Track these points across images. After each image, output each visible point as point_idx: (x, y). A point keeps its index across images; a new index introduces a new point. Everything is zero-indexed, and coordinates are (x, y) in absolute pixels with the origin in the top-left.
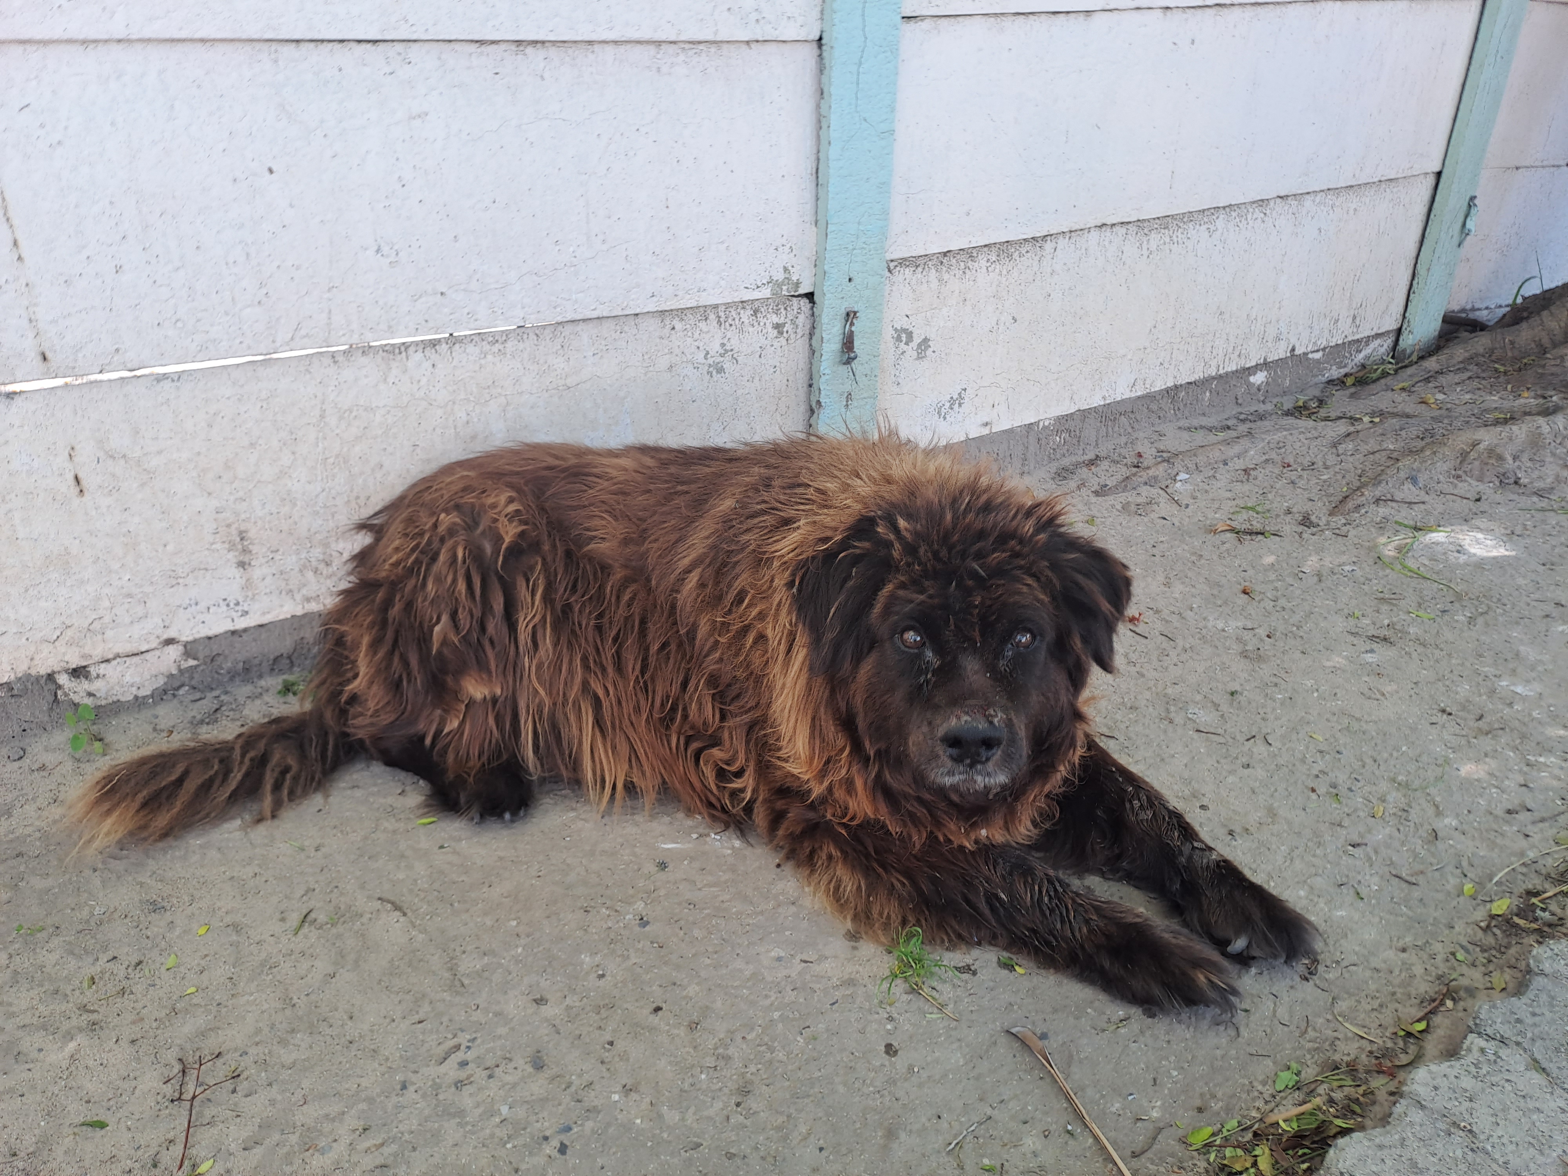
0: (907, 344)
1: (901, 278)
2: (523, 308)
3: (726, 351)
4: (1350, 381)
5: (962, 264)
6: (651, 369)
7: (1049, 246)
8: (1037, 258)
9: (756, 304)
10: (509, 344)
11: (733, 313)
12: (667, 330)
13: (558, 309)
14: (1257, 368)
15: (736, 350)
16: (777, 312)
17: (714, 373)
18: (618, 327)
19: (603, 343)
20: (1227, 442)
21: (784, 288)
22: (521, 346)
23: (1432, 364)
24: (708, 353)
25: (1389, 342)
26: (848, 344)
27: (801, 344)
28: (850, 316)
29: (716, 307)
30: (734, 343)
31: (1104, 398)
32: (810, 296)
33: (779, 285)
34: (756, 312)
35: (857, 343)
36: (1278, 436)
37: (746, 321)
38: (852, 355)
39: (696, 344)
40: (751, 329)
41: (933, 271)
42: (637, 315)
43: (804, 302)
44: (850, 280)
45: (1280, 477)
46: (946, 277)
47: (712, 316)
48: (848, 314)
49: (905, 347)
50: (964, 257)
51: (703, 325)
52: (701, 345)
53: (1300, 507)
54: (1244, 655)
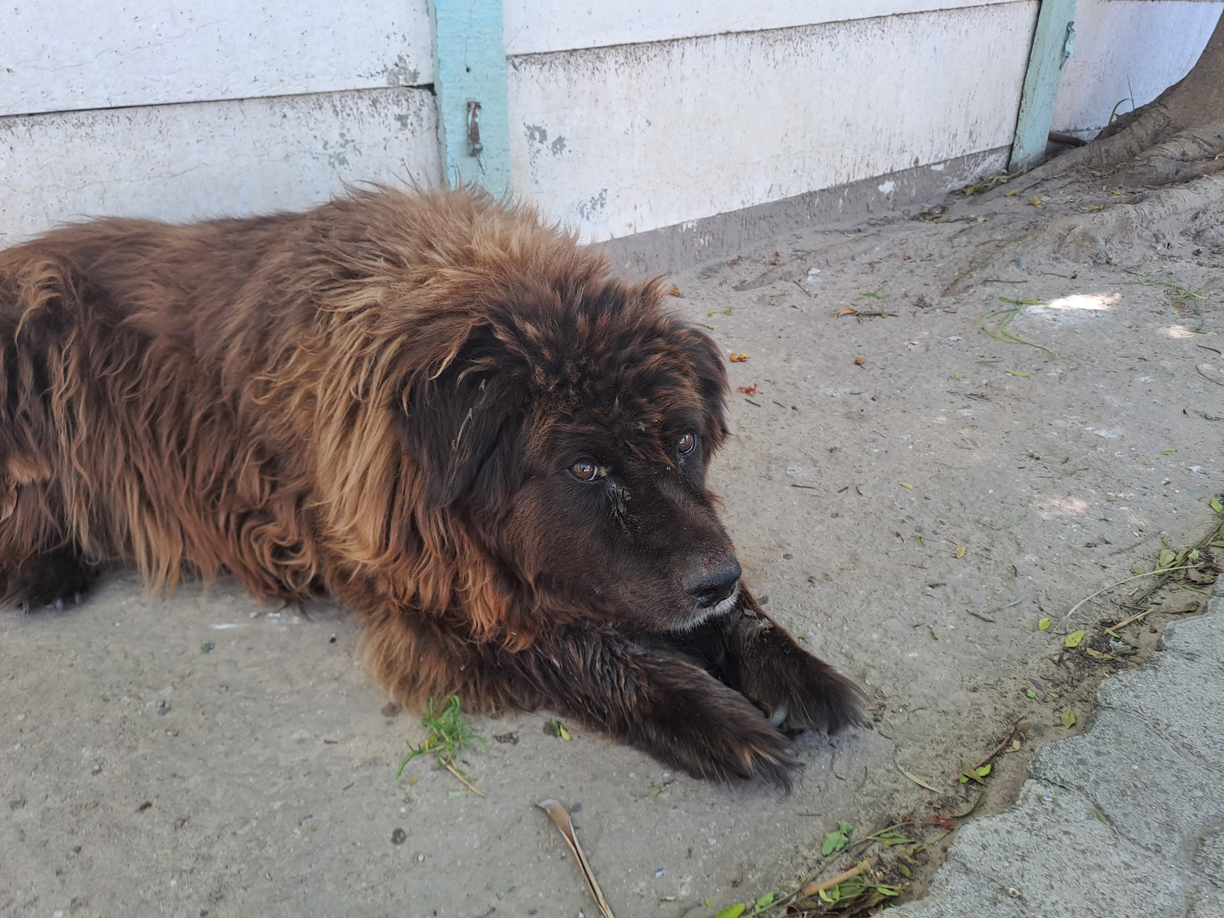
0: (541, 142)
1: (527, 74)
2: (107, 88)
3: (347, 142)
4: (969, 191)
5: (590, 64)
6: (265, 158)
7: (676, 51)
8: (666, 63)
9: (374, 94)
10: (97, 128)
11: (350, 102)
12: (278, 118)
13: (148, 91)
14: (884, 178)
15: (358, 141)
16: (398, 103)
17: (337, 164)
18: (222, 113)
19: (207, 128)
20: (855, 241)
21: (401, 77)
22: (112, 129)
23: (1039, 173)
24: (326, 143)
25: (1002, 158)
26: (473, 134)
27: (427, 137)
28: (472, 107)
29: (329, 94)
30: (354, 133)
31: (743, 202)
32: (430, 87)
33: (396, 75)
34: (374, 102)
35: (482, 135)
36: (901, 235)
37: (365, 112)
38: (478, 146)
39: (313, 133)
40: (371, 120)
41: (561, 70)
42: (242, 100)
43: (426, 94)
44: (468, 70)
45: (900, 268)
46: (575, 76)
47: (327, 105)
48: (469, 105)
49: (540, 146)
50: (590, 56)
51: (317, 113)
52: (318, 134)
53: (916, 289)
54: (848, 416)
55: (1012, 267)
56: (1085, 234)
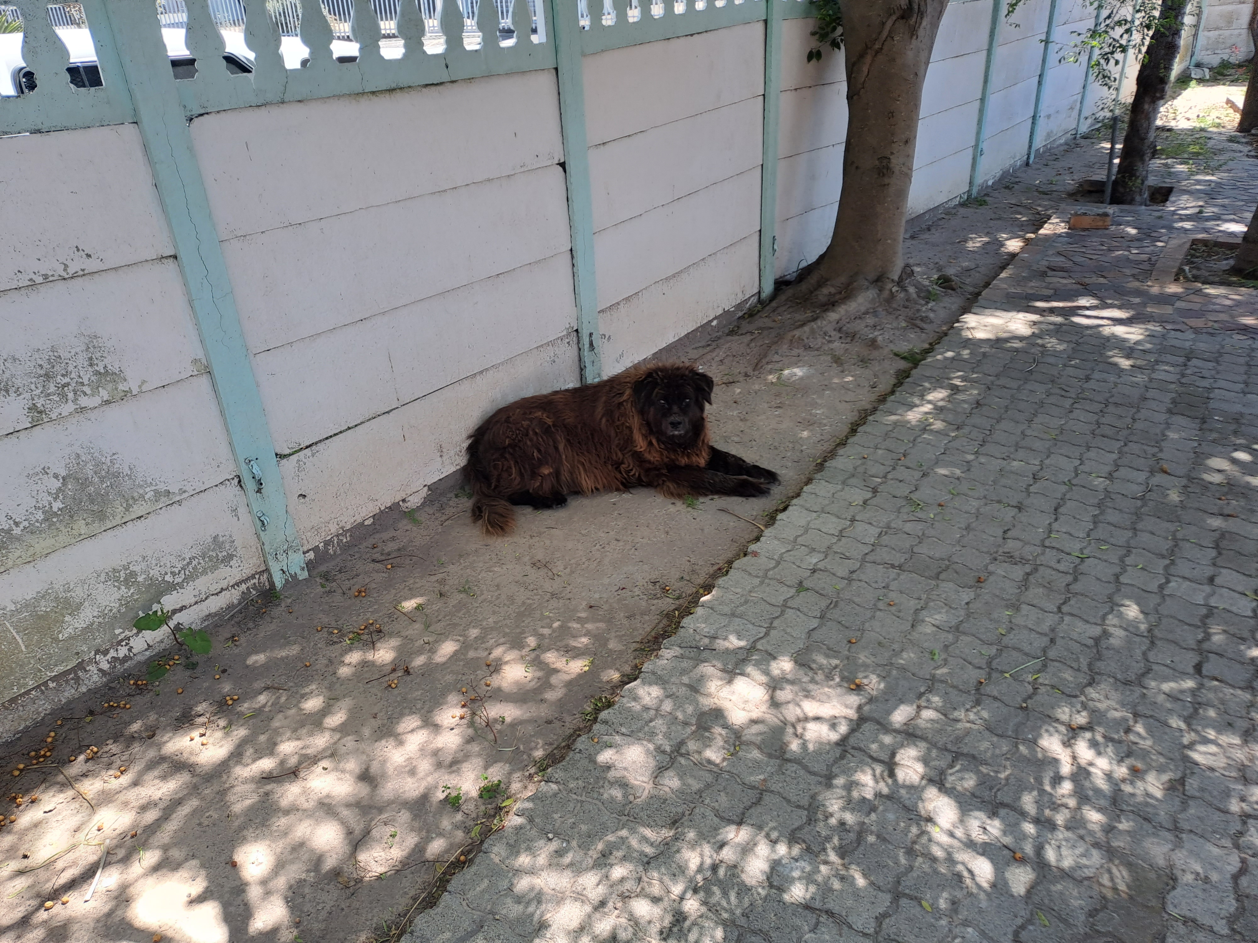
0: (605, 339)
1: (602, 317)
2: (503, 355)
3: (555, 355)
4: (746, 316)
5: (616, 309)
6: (536, 367)
7: (640, 295)
8: (637, 300)
9: (562, 337)
10: (500, 369)
11: (556, 342)
12: (539, 352)
14: (714, 319)
15: (558, 354)
16: (568, 338)
17: (553, 363)
18: (527, 355)
19: (523, 361)
20: (710, 351)
21: (570, 330)
22: (503, 367)
23: (774, 304)
24: (550, 357)
25: (756, 297)
26: (591, 344)
27: (575, 347)
28: (591, 335)
29: (552, 341)
30: (557, 352)
32: (577, 331)
33: (568, 329)
34: (562, 340)
35: (594, 343)
36: (728, 345)
37: (560, 344)
38: (593, 348)
39: (547, 355)
40: (561, 346)
41: (608, 312)
42: (531, 350)
43: (576, 333)
44: (589, 323)
45: (733, 361)
46: (612, 313)
47: (551, 344)
48: (589, 334)
50: (617, 305)
51: (548, 348)
53: (743, 370)
54: (741, 420)
55: (776, 356)
56: (799, 338)
